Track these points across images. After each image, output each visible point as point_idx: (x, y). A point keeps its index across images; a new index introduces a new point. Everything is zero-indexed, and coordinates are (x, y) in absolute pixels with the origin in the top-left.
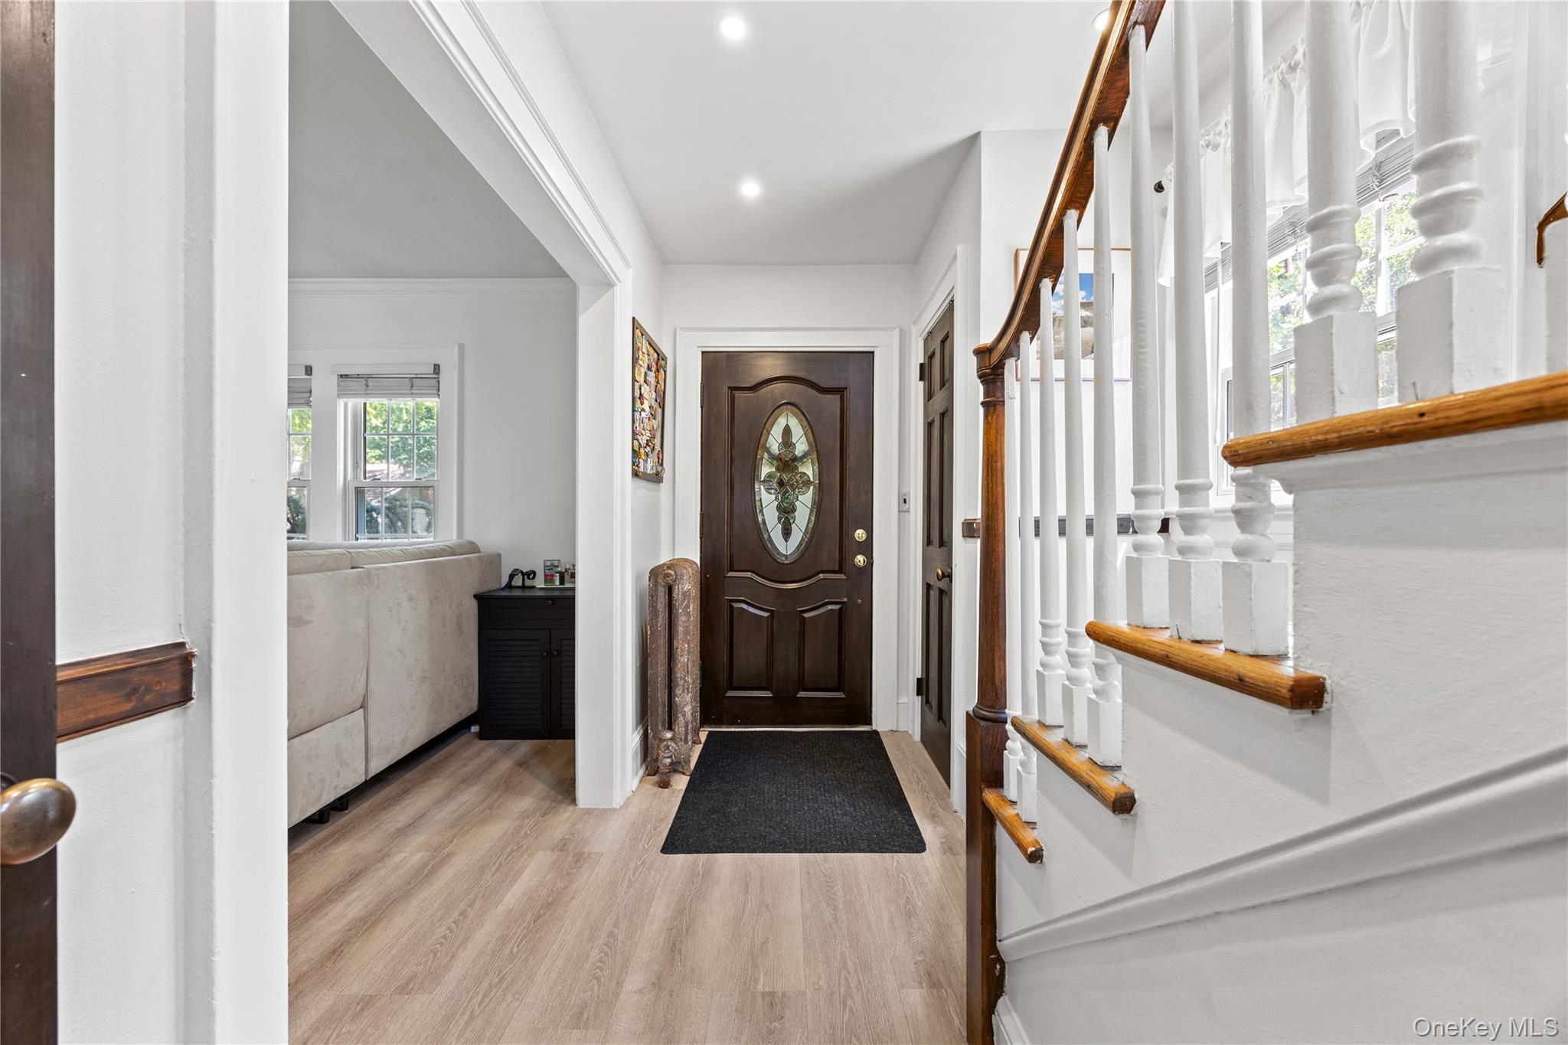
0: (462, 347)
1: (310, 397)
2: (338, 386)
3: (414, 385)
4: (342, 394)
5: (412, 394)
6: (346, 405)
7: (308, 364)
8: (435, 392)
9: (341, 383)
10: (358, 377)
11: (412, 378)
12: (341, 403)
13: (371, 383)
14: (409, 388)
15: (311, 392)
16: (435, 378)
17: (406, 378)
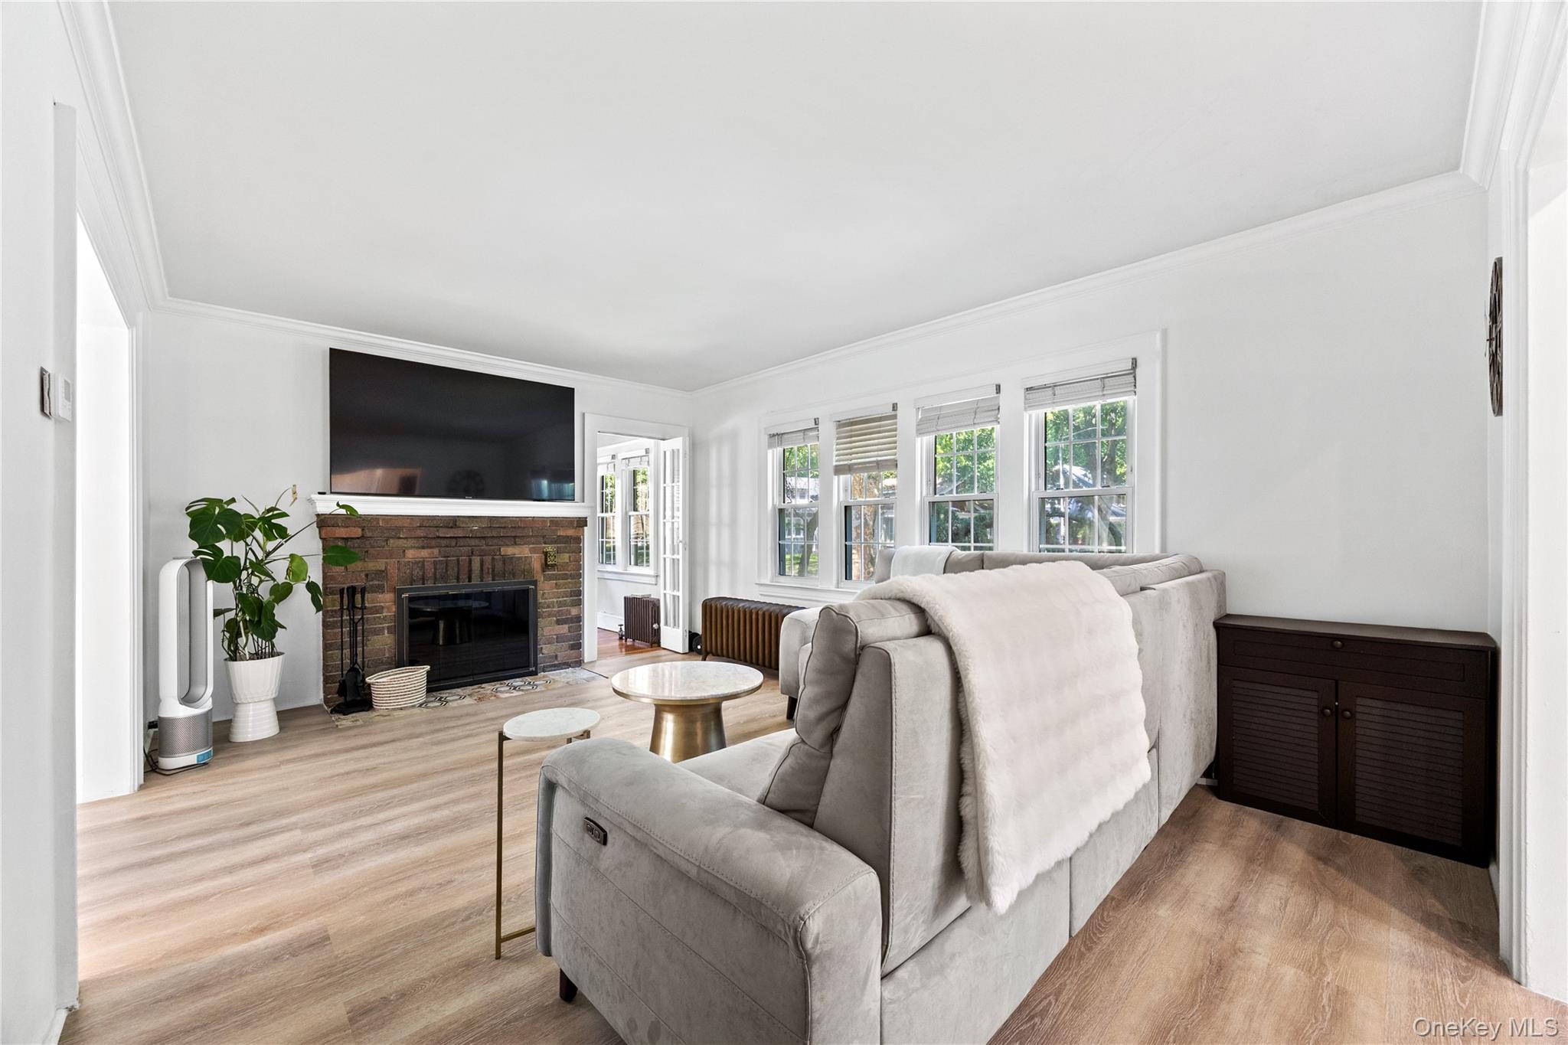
0: (1165, 333)
1: (998, 413)
2: (1026, 399)
3: (1106, 385)
4: (1029, 407)
5: (1104, 395)
6: (1030, 416)
7: (997, 383)
8: (1132, 389)
9: (1027, 396)
10: (1045, 387)
11: (1103, 378)
12: (1026, 416)
13: (1058, 390)
14: (1100, 389)
15: (999, 409)
16: (1131, 373)
17: (1098, 379)
